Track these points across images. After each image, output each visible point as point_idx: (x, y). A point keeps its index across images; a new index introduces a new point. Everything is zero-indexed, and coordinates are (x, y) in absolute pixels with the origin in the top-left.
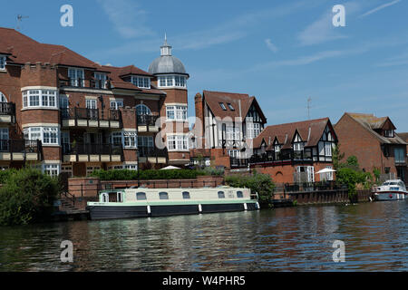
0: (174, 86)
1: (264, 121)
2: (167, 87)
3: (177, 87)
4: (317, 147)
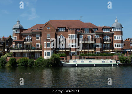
0: (116, 30)
2: (114, 31)
3: (117, 31)
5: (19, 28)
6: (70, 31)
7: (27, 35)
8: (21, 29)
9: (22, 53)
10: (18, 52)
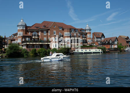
1: (105, 37)
2: (88, 32)
7: (34, 31)
10: (30, 44)
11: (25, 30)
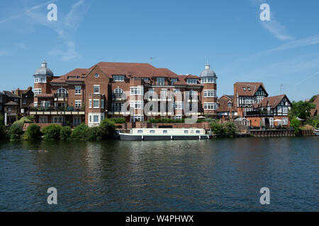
1: (267, 95)
2: (204, 83)
3: (209, 83)
4: (276, 108)
5: (45, 73)
6: (132, 81)
7: (60, 87)
8: (50, 76)
9: (50, 116)
10: (44, 115)
11: (45, 85)
